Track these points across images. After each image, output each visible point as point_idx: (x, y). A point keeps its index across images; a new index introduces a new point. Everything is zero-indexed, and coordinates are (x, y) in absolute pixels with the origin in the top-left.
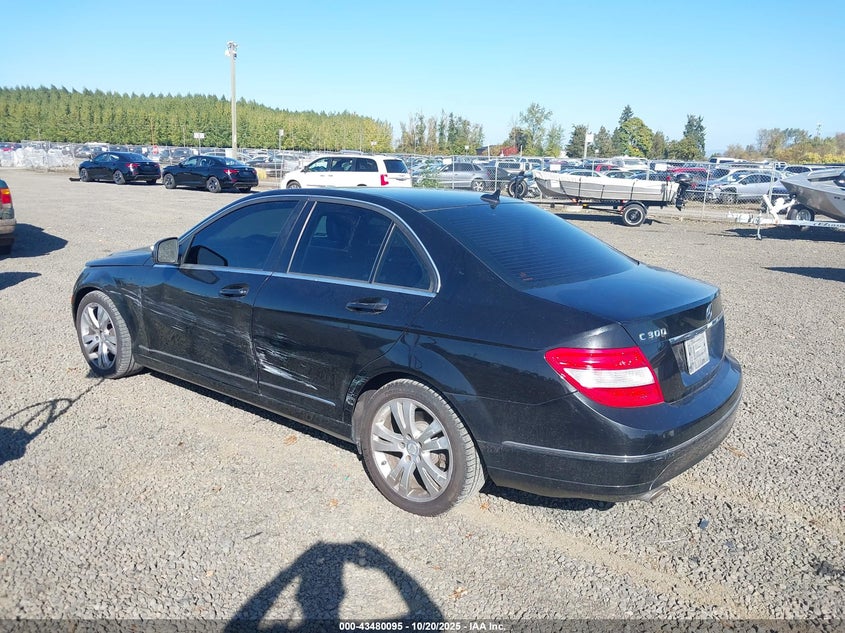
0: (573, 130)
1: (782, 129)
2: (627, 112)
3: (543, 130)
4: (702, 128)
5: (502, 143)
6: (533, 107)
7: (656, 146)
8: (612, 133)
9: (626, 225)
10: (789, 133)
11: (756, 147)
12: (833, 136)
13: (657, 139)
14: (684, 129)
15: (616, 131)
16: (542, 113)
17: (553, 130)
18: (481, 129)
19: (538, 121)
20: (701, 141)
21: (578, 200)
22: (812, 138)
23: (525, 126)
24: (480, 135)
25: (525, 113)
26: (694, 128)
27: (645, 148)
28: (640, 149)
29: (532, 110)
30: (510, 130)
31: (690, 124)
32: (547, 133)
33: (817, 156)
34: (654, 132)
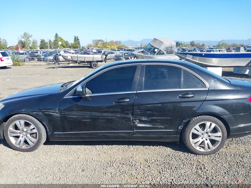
0: (41, 41)
1: (98, 40)
2: (56, 35)
3: (30, 41)
4: (78, 40)
5: (16, 45)
6: (25, 33)
7: (67, 45)
8: (53, 41)
9: (93, 68)
10: (100, 41)
11: (92, 45)
12: (110, 41)
13: (67, 43)
14: (74, 40)
15: (54, 41)
16: (29, 35)
17: (34, 41)
18: (6, 41)
19: (28, 38)
20: (79, 43)
21: (76, 62)
22: (105, 42)
23: (23, 40)
24: (6, 43)
25: (23, 35)
26: (76, 39)
27: (64, 46)
28: (62, 46)
29: (25, 34)
30: (18, 41)
31: (75, 38)
32: (32, 42)
33: (109, 47)
34: (65, 41)
